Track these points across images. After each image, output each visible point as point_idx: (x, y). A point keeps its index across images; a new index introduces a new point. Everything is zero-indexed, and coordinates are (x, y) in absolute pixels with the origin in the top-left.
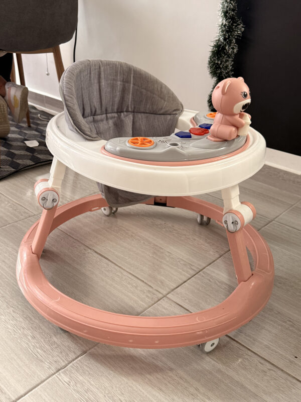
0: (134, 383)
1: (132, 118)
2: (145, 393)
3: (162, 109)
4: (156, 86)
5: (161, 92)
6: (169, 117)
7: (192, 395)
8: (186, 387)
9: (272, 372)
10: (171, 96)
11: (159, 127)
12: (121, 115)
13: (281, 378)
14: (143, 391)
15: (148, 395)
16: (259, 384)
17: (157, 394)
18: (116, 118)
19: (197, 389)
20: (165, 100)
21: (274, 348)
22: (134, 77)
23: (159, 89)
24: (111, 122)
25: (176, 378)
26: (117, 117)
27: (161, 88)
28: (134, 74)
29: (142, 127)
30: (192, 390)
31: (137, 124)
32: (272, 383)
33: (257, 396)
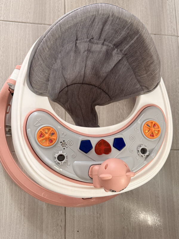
0: (6, 184)
1: (120, 58)
2: (5, 191)
3: (139, 76)
4: (149, 59)
5: (149, 66)
6: (138, 86)
7: (20, 208)
8: (22, 203)
9: (60, 228)
10: (154, 75)
11: (128, 85)
12: (114, 50)
13: (60, 233)
14: (5, 190)
15: (5, 194)
16: (49, 227)
17: (9, 197)
18: (110, 48)
19: (24, 208)
20: (146, 73)
21: (75, 220)
22: (137, 38)
23: (149, 62)
24: (104, 48)
25: (23, 196)
26: (112, 48)
27: (152, 63)
28: (139, 37)
29: (121, 71)
30: (23, 207)
31: (120, 66)
32: (54, 232)
33: (42, 231)
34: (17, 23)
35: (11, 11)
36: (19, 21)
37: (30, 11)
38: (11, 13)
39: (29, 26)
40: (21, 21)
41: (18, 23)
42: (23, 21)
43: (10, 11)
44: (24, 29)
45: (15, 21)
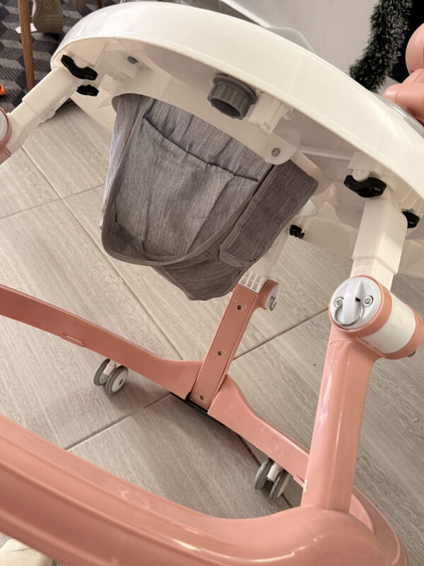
34: (83, 443)
35: (51, 426)
36: (84, 436)
37: (96, 397)
38: (53, 430)
39: (115, 432)
40: (89, 433)
41: (85, 441)
42: (95, 429)
43: (48, 426)
44: (108, 449)
45: (74, 442)
